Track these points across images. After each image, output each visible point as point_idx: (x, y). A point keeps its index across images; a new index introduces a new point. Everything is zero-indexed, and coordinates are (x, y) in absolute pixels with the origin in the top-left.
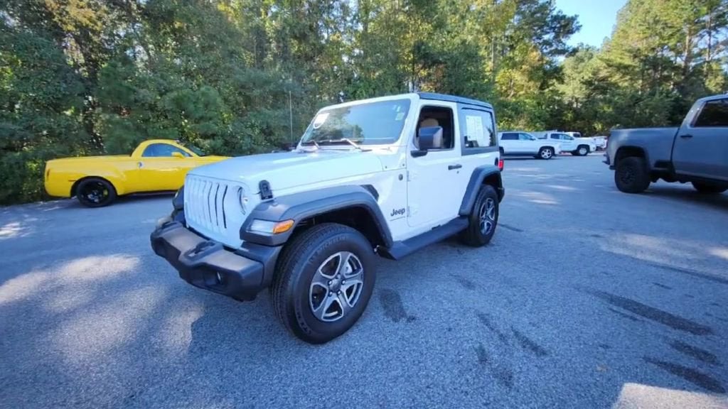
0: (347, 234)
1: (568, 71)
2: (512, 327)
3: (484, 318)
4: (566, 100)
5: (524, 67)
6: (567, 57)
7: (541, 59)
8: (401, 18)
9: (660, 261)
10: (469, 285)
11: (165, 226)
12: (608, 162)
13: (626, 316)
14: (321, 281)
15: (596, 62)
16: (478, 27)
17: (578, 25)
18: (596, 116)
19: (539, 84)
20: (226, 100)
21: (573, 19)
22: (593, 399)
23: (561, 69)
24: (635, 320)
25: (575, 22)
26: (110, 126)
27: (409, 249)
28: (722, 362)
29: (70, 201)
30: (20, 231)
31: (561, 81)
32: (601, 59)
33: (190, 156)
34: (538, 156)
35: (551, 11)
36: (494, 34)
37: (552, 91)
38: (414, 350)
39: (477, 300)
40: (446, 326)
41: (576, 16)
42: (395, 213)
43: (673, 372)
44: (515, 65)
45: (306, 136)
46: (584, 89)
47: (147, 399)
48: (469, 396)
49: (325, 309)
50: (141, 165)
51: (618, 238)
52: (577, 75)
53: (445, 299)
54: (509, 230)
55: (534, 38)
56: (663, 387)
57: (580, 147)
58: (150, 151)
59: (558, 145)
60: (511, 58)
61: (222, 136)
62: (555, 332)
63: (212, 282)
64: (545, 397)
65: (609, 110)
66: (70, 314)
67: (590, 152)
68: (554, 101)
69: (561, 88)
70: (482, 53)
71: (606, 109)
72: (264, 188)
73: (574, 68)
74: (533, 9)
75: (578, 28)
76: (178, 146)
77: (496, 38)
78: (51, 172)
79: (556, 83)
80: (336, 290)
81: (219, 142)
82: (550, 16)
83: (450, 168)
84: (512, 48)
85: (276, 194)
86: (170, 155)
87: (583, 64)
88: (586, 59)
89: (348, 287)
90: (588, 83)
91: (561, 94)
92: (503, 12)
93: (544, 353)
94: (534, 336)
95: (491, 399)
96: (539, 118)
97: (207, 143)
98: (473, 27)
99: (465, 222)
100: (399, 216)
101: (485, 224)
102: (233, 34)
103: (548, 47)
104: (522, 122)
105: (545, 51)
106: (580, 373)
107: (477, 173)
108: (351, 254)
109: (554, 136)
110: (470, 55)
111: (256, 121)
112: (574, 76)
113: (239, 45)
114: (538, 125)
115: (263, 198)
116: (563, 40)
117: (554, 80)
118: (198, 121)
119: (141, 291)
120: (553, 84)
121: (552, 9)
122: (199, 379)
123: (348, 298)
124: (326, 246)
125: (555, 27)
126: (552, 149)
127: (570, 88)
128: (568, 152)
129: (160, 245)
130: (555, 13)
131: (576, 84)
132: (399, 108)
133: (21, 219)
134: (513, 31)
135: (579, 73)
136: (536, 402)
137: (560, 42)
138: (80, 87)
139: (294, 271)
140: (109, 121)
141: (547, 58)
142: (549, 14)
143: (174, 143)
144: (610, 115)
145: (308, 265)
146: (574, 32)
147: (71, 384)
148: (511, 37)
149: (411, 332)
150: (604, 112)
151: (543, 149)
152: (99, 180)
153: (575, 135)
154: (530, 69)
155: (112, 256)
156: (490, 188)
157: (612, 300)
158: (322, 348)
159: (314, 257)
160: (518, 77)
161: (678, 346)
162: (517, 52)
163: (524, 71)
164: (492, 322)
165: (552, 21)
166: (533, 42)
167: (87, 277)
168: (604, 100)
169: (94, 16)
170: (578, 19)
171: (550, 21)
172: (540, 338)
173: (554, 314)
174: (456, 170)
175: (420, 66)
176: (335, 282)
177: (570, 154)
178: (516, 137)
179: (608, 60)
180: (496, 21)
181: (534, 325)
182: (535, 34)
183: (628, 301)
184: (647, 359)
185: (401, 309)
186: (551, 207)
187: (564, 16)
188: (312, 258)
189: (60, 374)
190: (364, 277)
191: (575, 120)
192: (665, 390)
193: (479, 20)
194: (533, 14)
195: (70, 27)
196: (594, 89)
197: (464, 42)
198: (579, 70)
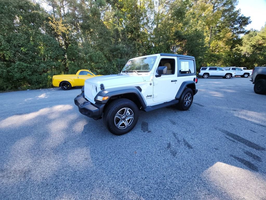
0: (128, 102)
1: (245, 41)
2: (183, 138)
3: (174, 135)
4: (243, 53)
5: (224, 39)
6: (245, 34)
7: (233, 36)
8: (171, 22)
9: (258, 122)
10: (174, 123)
11: (78, 96)
12: (252, 81)
13: (231, 140)
14: (118, 116)
15: (258, 37)
16: (204, 23)
17: (250, 21)
18: (255, 61)
19: (230, 47)
20: (105, 56)
21: (248, 18)
22: (203, 165)
23: (242, 40)
24: (234, 142)
25: (249, 19)
26: (71, 65)
27: (152, 109)
28: (262, 161)
29: (59, 88)
30: (45, 96)
31: (241, 45)
32: (260, 36)
33: (93, 75)
34: (224, 77)
35: (238, 15)
36: (211, 26)
37: (236, 49)
38: (147, 141)
39: (175, 129)
40: (160, 135)
41: (249, 17)
42: (148, 96)
43: (240, 161)
44: (220, 39)
45: (124, 69)
46: (252, 49)
47: (69, 143)
48: (159, 157)
49: (120, 125)
50: (78, 78)
51: (244, 112)
52: (249, 42)
53: (164, 127)
54: (199, 106)
55: (230, 26)
56: (233, 165)
57: (245, 74)
58: (81, 73)
59: (234, 73)
60: (218, 36)
61: (104, 68)
62: (199, 142)
63: (87, 113)
64: (185, 161)
65: (261, 58)
66: (54, 120)
67: (250, 76)
68: (237, 54)
69: (241, 48)
70: (205, 34)
71: (260, 58)
72: (102, 86)
73: (248, 39)
74: (230, 14)
75: (250, 22)
76: (89, 72)
77: (212, 27)
78: (54, 79)
79: (239, 46)
80: (124, 119)
81: (103, 70)
82: (238, 17)
83: (172, 81)
84: (220, 31)
85: (105, 88)
86: (87, 74)
87: (252, 37)
88: (254, 36)
89: (128, 119)
90: (254, 46)
91: (241, 50)
92: (216, 16)
93: (192, 148)
94: (191, 143)
95: (166, 159)
96: (228, 61)
97: (99, 71)
98: (202, 23)
99: (177, 101)
100: (149, 97)
101: (187, 103)
102: (108, 33)
103: (236, 30)
104: (220, 63)
105: (235, 32)
106: (202, 156)
107: (184, 83)
108: (129, 109)
109: (233, 69)
110: (199, 35)
111: (115, 63)
112: (248, 43)
113: (110, 36)
114: (227, 64)
115: (101, 89)
116: (243, 27)
117: (238, 45)
118: (96, 63)
119: (73, 115)
120: (237, 46)
121: (239, 14)
122: (83, 141)
123: (128, 123)
124: (120, 105)
125: (240, 22)
126: (231, 74)
127: (246, 48)
128: (240, 76)
129: (76, 102)
130: (240, 16)
131: (248, 46)
132: (153, 60)
133: (46, 93)
134: (220, 24)
135: (250, 42)
136: (181, 162)
137: (242, 28)
138: (62, 52)
139: (109, 112)
140: (70, 63)
141: (235, 35)
142: (237, 16)
143: (88, 71)
144: (262, 61)
145: (114, 110)
146: (249, 24)
147: (51, 137)
148: (220, 27)
149: (148, 136)
150: (260, 59)
151: (227, 74)
152: (67, 82)
153: (244, 69)
154: (227, 40)
155: (67, 105)
156: (190, 89)
157: (228, 134)
158: (119, 137)
159: (116, 108)
160: (221, 44)
161: (248, 153)
162: (221, 33)
163: (224, 41)
164: (177, 136)
165: (239, 19)
166: (229, 28)
167: (60, 110)
168: (259, 54)
169: (66, 29)
170: (250, 18)
171: (238, 19)
172: (192, 143)
173: (202, 136)
174: (175, 82)
175: (177, 40)
176: (124, 117)
177: (240, 77)
178: (216, 69)
179: (263, 36)
180: (212, 20)
181: (192, 139)
182: (231, 25)
183: (235, 135)
184: (232, 156)
185: (147, 128)
186: (220, 98)
187: (245, 17)
188: (115, 109)
189: (49, 135)
190: (134, 116)
191: (245, 62)
192: (233, 167)
193: (204, 20)
194: (230, 16)
195: (59, 33)
196: (256, 49)
197: (196, 30)
198: (250, 40)
